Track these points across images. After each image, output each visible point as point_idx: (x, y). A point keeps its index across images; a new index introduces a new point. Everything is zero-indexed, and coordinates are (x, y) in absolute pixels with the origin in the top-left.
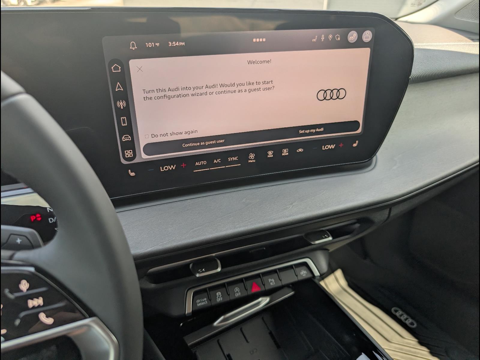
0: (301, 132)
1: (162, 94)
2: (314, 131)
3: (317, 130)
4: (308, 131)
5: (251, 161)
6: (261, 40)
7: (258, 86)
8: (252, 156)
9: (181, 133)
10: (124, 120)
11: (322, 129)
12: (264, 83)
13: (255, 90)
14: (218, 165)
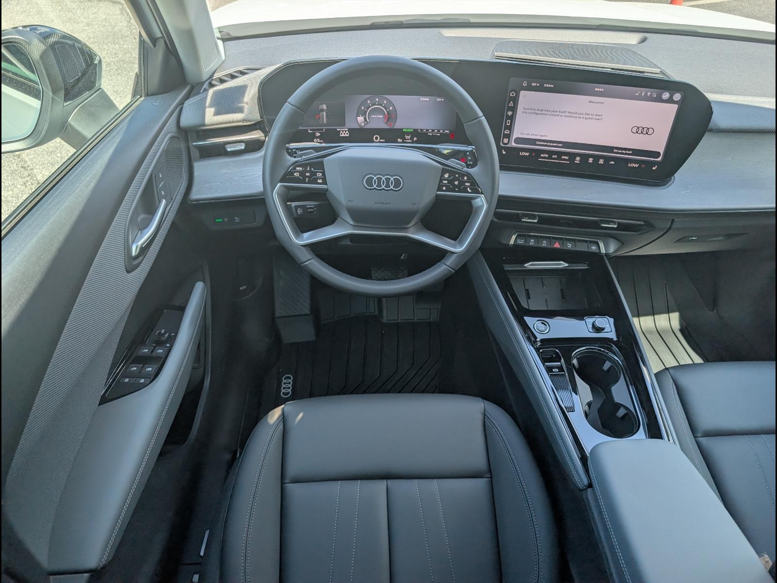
0: (615, 150)
1: (533, 111)
2: (624, 152)
3: (627, 152)
4: (620, 151)
5: (577, 162)
6: (600, 90)
7: (592, 117)
8: (578, 158)
9: (538, 135)
10: (509, 122)
11: (631, 152)
12: (596, 115)
13: (589, 118)
14: (554, 159)
